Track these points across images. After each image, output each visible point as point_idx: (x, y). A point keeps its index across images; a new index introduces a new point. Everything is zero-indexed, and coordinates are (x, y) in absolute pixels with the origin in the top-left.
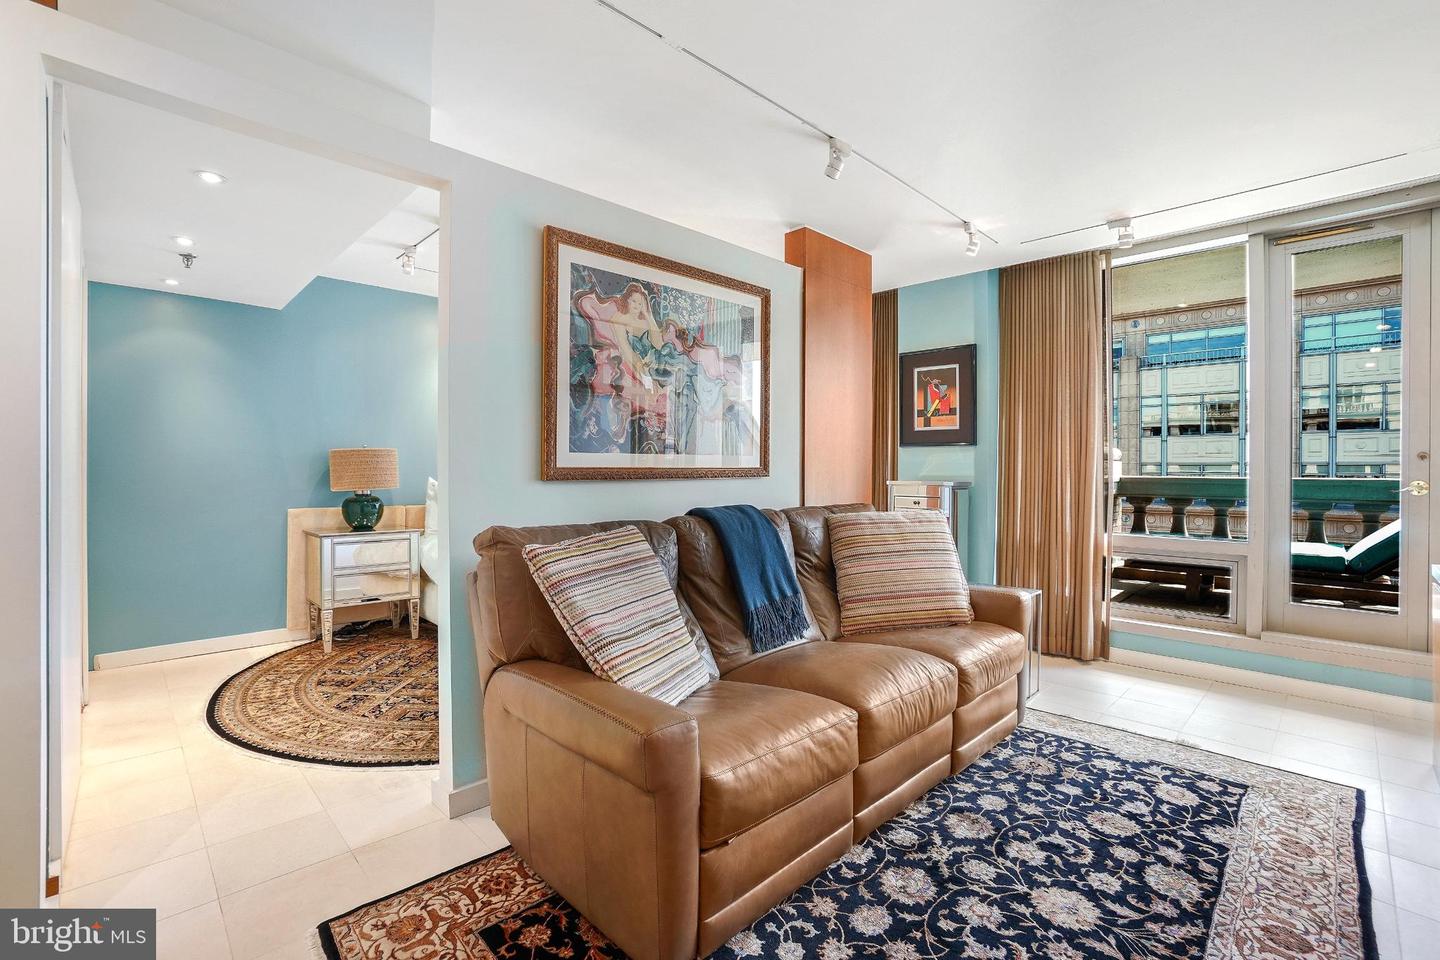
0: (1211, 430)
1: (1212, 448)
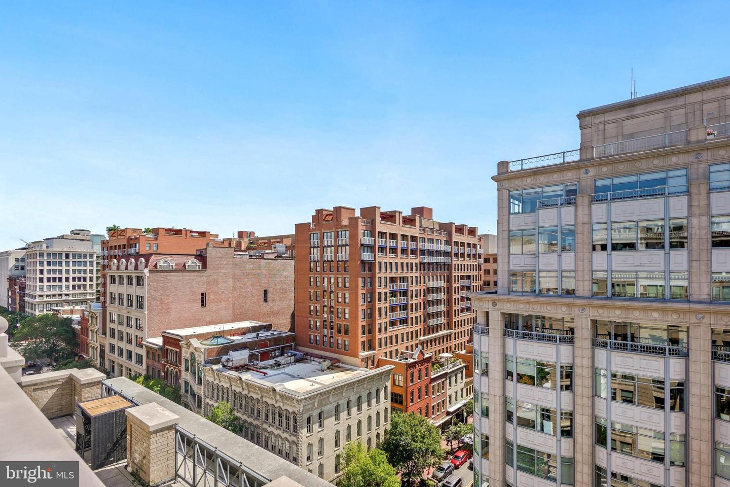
1: (644, 259)
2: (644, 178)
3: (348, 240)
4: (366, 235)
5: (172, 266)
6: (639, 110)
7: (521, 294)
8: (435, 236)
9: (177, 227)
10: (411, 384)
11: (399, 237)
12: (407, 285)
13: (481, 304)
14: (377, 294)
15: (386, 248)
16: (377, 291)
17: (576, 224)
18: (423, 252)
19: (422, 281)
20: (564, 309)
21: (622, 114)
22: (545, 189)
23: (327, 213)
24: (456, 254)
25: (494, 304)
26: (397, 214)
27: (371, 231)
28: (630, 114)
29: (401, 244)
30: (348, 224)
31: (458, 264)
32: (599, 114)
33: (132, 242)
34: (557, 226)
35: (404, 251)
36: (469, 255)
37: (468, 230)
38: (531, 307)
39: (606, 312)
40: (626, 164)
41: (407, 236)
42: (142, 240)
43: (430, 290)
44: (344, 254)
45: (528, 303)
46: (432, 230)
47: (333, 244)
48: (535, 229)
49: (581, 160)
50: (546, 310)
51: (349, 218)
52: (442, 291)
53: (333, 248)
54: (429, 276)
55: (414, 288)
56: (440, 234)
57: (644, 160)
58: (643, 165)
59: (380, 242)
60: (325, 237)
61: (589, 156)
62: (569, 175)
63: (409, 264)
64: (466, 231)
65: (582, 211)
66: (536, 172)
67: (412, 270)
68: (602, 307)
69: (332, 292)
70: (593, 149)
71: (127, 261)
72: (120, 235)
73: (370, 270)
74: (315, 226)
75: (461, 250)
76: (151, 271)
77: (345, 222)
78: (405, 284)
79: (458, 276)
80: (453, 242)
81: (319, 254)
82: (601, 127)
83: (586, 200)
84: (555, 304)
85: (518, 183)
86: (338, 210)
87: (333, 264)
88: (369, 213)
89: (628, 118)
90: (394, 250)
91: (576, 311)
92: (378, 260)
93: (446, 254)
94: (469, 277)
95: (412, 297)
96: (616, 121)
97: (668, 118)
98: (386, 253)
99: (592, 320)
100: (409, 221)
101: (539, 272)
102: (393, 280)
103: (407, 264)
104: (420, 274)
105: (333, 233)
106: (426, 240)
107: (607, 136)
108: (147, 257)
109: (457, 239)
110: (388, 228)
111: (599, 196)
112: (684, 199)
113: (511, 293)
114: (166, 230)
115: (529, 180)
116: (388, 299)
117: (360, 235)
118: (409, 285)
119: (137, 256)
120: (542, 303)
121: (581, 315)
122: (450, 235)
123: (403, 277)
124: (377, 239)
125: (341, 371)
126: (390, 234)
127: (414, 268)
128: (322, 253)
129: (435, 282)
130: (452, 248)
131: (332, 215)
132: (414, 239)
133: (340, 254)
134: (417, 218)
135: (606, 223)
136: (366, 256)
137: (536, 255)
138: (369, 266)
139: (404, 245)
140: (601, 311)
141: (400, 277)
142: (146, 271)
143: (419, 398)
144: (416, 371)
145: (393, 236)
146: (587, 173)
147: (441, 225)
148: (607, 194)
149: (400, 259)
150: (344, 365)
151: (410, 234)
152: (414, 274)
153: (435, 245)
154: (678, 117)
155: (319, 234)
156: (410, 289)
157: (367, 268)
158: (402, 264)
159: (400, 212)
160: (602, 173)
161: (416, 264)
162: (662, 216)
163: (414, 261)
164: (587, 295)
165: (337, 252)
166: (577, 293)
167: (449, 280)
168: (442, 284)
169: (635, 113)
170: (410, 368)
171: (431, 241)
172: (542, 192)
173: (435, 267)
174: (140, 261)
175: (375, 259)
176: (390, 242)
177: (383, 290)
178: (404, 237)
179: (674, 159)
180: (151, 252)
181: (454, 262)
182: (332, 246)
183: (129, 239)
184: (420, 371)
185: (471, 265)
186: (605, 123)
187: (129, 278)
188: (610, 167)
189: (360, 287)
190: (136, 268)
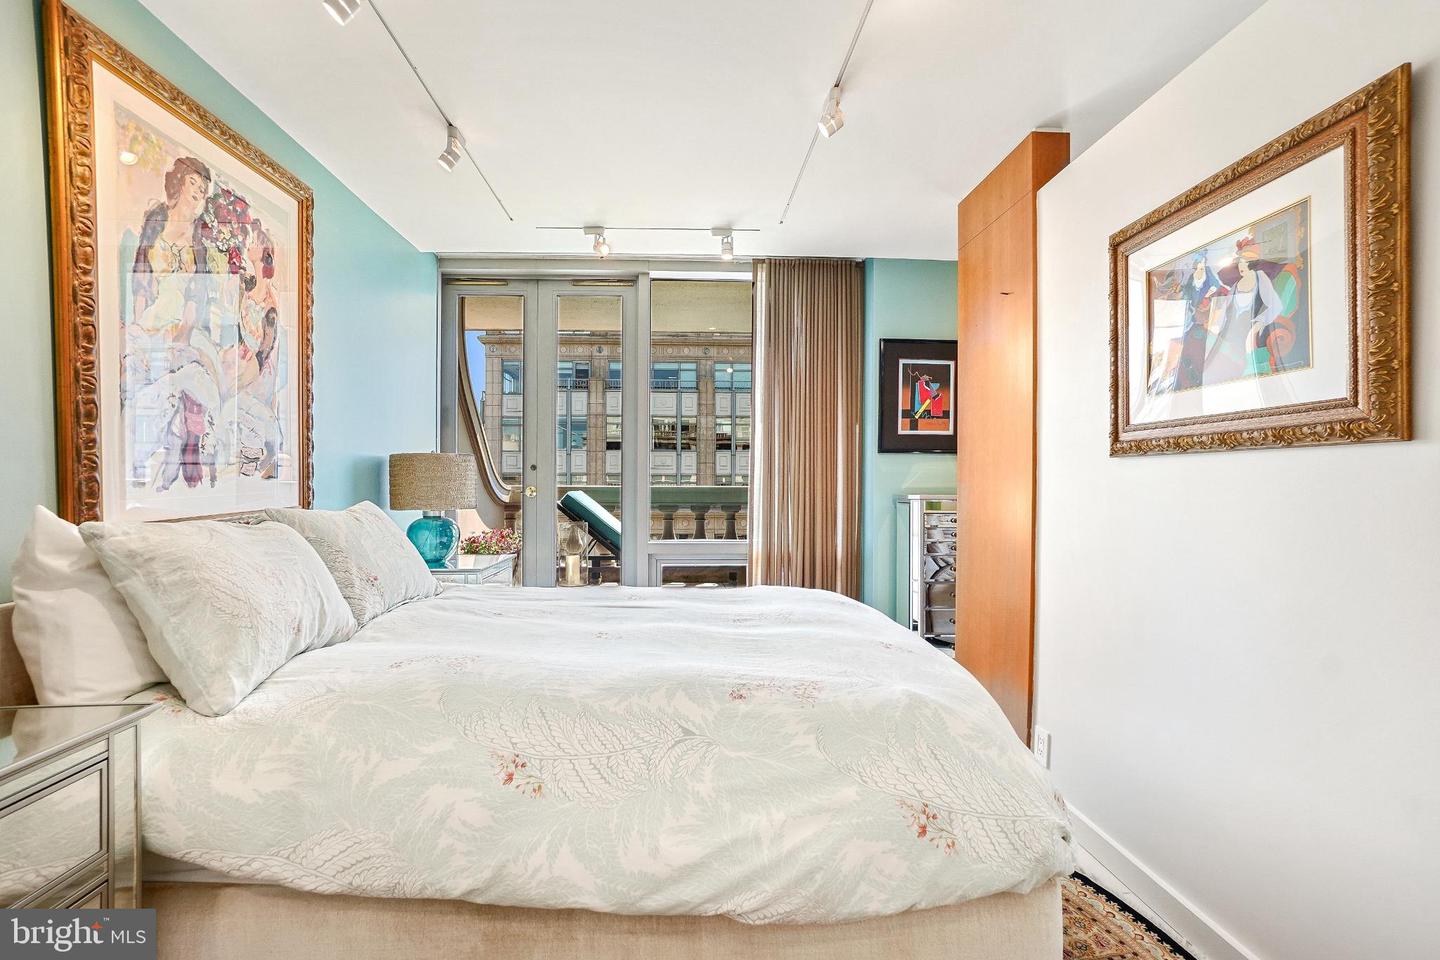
17: (589, 415)
34: (567, 416)
62: (580, 350)
65: (596, 399)
83: (600, 386)
111: (612, 383)
112: (695, 397)
146: (600, 351)
160: (618, 355)
162: (674, 412)
179: (685, 351)
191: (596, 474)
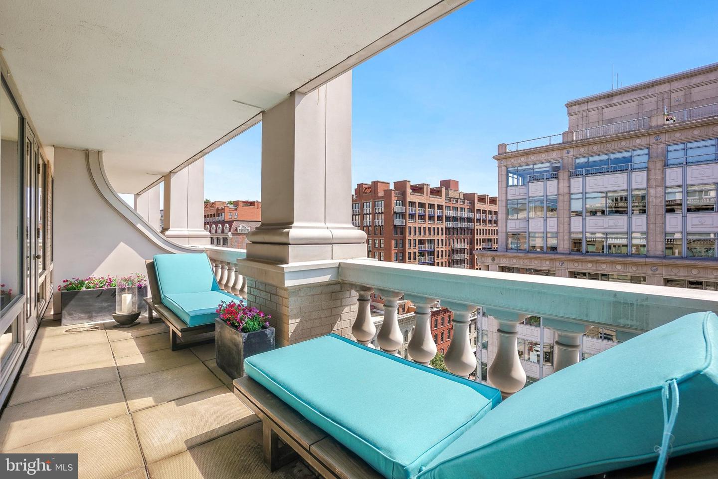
0: (611, 212)
1: (611, 223)
2: (613, 156)
3: (383, 209)
4: (398, 204)
5: (248, 230)
6: (616, 100)
7: (516, 251)
8: (460, 205)
9: (251, 200)
10: (435, 329)
11: (427, 206)
12: (434, 246)
13: (483, 259)
14: (407, 254)
15: (415, 215)
16: (408, 251)
17: (558, 194)
18: (448, 219)
19: (448, 243)
20: (548, 263)
21: (603, 103)
22: (536, 166)
23: (366, 186)
24: (479, 221)
25: (493, 259)
26: (425, 187)
27: (402, 201)
28: (609, 103)
29: (428, 212)
30: (383, 195)
31: (480, 229)
32: (583, 103)
33: (219, 212)
34: (543, 196)
35: (431, 218)
36: (490, 221)
37: (490, 199)
38: (522, 262)
39: (580, 265)
40: (599, 146)
41: (434, 205)
42: (226, 210)
43: (455, 251)
44: (380, 221)
45: (520, 258)
46: (457, 200)
47: (371, 212)
48: (526, 199)
49: (563, 143)
50: (534, 264)
51: (384, 191)
52: (466, 252)
53: (371, 215)
54: (454, 239)
55: (440, 250)
56: (464, 203)
57: (614, 142)
58: (612, 146)
59: (409, 210)
60: (365, 206)
61: (570, 139)
62: (555, 155)
63: (436, 229)
64: (487, 200)
65: (563, 184)
66: (527, 153)
67: (438, 234)
68: (577, 261)
69: (370, 251)
70: (573, 134)
71: (216, 226)
72: (211, 207)
73: (401, 233)
74: (356, 197)
75: (483, 216)
76: (233, 234)
77: (381, 194)
78: (432, 245)
79: (480, 239)
80: (476, 210)
81: (360, 220)
82: (585, 114)
83: (566, 175)
84: (541, 259)
85: (514, 161)
86: (375, 183)
87: (370, 228)
88: (401, 186)
89: (607, 107)
90: (422, 217)
91: (557, 264)
92: (408, 225)
93: (470, 220)
94: (490, 240)
95: (438, 257)
96: (597, 109)
97: (641, 105)
98: (416, 219)
99: (569, 272)
100: (436, 192)
101: (529, 233)
102: (421, 242)
103: (434, 228)
104: (446, 237)
105: (371, 203)
106: (451, 208)
107: (590, 121)
108: (230, 223)
109: (479, 207)
110: (417, 198)
111: (577, 172)
112: (644, 174)
113: (508, 251)
114: (243, 202)
115: (522, 159)
116: (417, 258)
117: (393, 205)
118: (436, 247)
119: (223, 223)
120: (531, 259)
121: (561, 268)
122: (473, 204)
123: (431, 240)
124: (408, 207)
125: (377, 316)
126: (419, 203)
127: (440, 232)
128: (362, 219)
129: (459, 244)
130: (474, 215)
131: (370, 188)
132: (440, 207)
133: (376, 220)
134: (443, 190)
135: (582, 193)
136: (398, 222)
137: (528, 220)
138: (401, 230)
139: (431, 212)
140: (576, 264)
141: (428, 240)
142: (230, 234)
143: (442, 340)
144: (439, 318)
145: (422, 205)
146: (568, 153)
147: (465, 195)
148: (583, 171)
149: (428, 224)
150: (379, 311)
151: (436, 203)
152: (440, 237)
153: (459, 212)
154: (650, 104)
155: (359, 204)
156: (436, 250)
157: (399, 232)
158: (429, 228)
159: (427, 185)
160: (581, 153)
161: (442, 228)
162: (625, 187)
163: (440, 226)
164: (566, 252)
165: (374, 218)
166: (559, 250)
167: (472, 242)
168: (465, 246)
169: (613, 102)
170: (434, 315)
171: (456, 209)
172: (533, 169)
173: (459, 231)
174: (225, 226)
175: (406, 224)
176: (419, 210)
177: (412, 251)
178: (432, 206)
179: (638, 141)
180: (233, 219)
181: (476, 228)
182: (370, 214)
183: (218, 210)
184: (443, 318)
185: (492, 230)
186: (588, 111)
187: (218, 239)
188: (586, 148)
189: (393, 248)
190: (223, 232)
191: (563, 232)
